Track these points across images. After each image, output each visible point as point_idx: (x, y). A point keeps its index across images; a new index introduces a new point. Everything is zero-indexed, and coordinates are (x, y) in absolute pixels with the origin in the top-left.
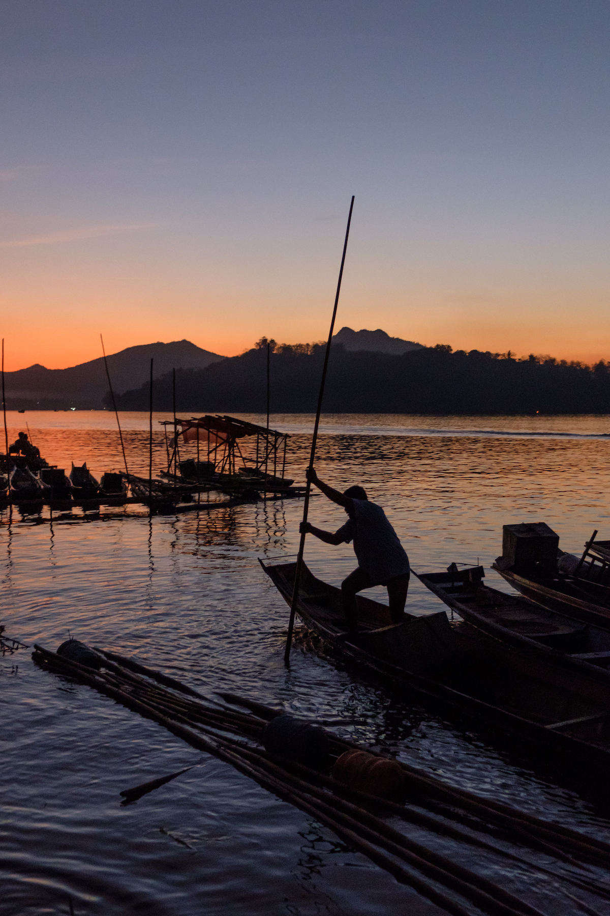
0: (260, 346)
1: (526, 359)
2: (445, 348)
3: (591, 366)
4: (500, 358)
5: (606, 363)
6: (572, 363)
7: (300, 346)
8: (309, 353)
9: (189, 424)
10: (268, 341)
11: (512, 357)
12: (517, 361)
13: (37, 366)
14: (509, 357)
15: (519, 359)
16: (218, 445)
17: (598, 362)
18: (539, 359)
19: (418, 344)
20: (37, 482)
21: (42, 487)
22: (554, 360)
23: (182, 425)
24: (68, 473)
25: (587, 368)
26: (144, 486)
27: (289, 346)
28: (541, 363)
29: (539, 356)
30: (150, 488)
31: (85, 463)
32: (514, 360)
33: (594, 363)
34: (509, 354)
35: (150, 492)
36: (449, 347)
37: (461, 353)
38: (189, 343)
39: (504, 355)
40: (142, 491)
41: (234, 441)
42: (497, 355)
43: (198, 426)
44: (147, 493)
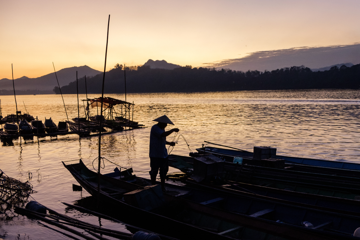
0: (116, 67)
1: (220, 70)
2: (189, 67)
3: (245, 73)
4: (210, 70)
5: (251, 71)
6: (238, 72)
7: (132, 67)
8: (136, 70)
9: (93, 100)
10: (120, 65)
11: (215, 70)
12: (217, 71)
13: (24, 77)
14: (214, 70)
15: (218, 71)
16: (106, 108)
17: (248, 71)
18: (225, 70)
19: (179, 66)
20: (31, 126)
21: (33, 128)
22: (231, 71)
23: (91, 101)
24: (43, 122)
25: (244, 73)
26: (75, 126)
27: (128, 67)
28: (226, 72)
29: (225, 69)
30: (79, 127)
31: (51, 118)
32: (216, 71)
33: (246, 71)
34: (214, 68)
35: (79, 129)
36: (191, 66)
37: (195, 69)
38: (88, 67)
39: (212, 69)
40: (75, 128)
41: (112, 107)
42: (210, 69)
43: (97, 101)
44: (77, 129)
